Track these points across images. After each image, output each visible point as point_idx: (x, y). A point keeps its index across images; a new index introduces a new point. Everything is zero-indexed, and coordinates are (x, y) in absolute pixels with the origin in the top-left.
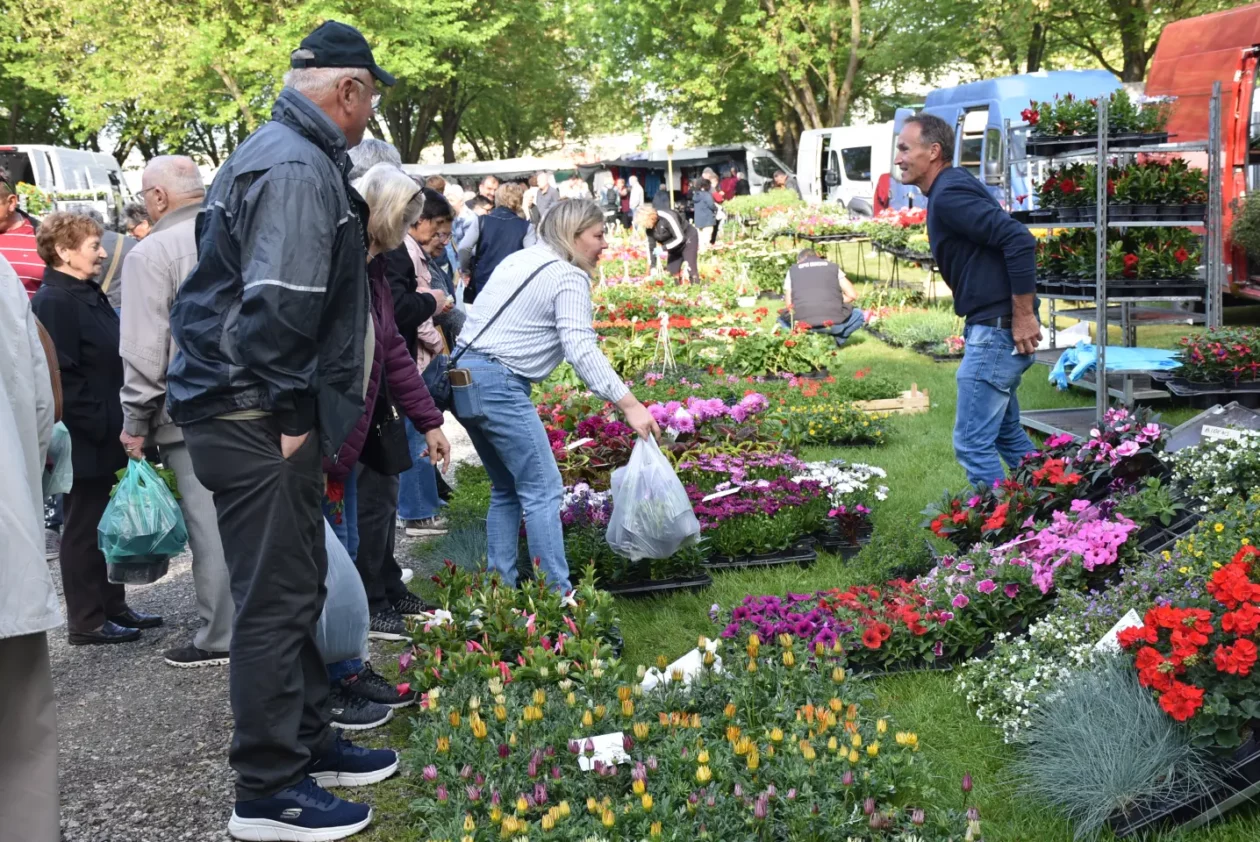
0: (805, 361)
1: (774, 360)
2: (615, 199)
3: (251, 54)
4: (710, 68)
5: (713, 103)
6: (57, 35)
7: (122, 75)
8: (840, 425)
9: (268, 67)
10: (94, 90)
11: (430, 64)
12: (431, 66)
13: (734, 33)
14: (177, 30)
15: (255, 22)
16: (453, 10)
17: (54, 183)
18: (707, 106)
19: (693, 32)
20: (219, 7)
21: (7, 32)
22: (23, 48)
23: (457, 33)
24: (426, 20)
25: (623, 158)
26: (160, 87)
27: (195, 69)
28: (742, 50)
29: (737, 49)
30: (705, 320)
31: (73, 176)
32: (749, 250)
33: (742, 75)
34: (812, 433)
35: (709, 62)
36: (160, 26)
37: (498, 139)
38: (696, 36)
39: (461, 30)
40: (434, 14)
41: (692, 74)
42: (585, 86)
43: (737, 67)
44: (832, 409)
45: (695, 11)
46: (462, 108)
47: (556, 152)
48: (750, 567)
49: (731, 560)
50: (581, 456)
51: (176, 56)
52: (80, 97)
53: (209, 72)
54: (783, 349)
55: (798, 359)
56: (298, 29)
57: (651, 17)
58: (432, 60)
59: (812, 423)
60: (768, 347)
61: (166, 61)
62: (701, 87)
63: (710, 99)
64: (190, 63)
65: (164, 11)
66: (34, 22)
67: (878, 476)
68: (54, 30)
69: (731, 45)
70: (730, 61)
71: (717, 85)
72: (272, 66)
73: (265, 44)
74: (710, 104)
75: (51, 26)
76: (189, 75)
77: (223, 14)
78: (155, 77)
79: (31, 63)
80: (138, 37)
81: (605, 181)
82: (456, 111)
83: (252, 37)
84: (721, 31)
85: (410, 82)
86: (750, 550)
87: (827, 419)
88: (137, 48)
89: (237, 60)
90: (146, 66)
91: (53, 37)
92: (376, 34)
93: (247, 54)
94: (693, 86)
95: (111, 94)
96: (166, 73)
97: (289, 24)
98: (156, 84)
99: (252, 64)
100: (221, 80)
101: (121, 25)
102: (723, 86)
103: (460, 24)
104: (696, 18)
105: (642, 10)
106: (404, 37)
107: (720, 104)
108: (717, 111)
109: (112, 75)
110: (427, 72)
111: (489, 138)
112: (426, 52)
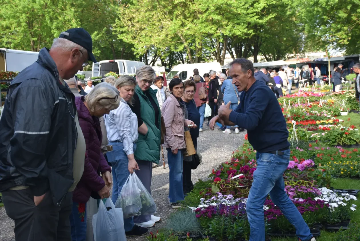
0: (353, 140)
1: (340, 139)
2: (309, 75)
3: (189, 29)
4: (346, 28)
5: (345, 41)
6: (133, 26)
7: (151, 37)
8: (354, 170)
9: (194, 33)
10: (142, 42)
11: (245, 31)
12: (246, 31)
13: (355, 16)
14: (167, 23)
15: (190, 19)
16: (255, 12)
17: (125, 71)
18: (343, 42)
19: (339, 16)
20: (180, 15)
21: (119, 25)
22: (123, 30)
23: (255, 20)
24: (246, 16)
25: (316, 60)
26: (161, 41)
27: (171, 35)
28: (357, 22)
29: (355, 22)
30: (322, 121)
31: (131, 69)
32: (350, 94)
33: (357, 31)
34: (342, 173)
35: (345, 26)
36: (162, 21)
37: (273, 54)
38: (340, 18)
39: (257, 19)
40: (248, 14)
41: (339, 30)
42: (304, 36)
43: (355, 28)
44: (351, 164)
45: (340, 9)
46: (261, 44)
47: (293, 58)
48: (290, 236)
49: (283, 233)
50: (235, 182)
51: (166, 31)
52: (138, 44)
53: (176, 36)
54: (344, 135)
55: (350, 139)
56: (203, 21)
57: (323, 12)
58: (246, 29)
59: (342, 169)
60: (338, 134)
61: (163, 32)
62: (341, 35)
63: (344, 39)
64: (169, 32)
65: (163, 17)
66: (127, 22)
67: (353, 199)
68: (132, 24)
69: (353, 20)
70: (353, 26)
71: (347, 34)
72: (195, 33)
73: (193, 26)
74: (344, 41)
75: (132, 23)
76: (169, 36)
77: (181, 17)
78: (160, 37)
79: (125, 34)
80: (155, 25)
81: (306, 68)
82: (259, 45)
83: (189, 24)
84: (350, 15)
85: (239, 37)
86: (291, 229)
87: (349, 167)
88: (155, 28)
89: (184, 31)
90: (157, 34)
91: (132, 26)
92: (229, 21)
93: (188, 29)
94: (338, 35)
95: (146, 43)
96: (162, 36)
97: (201, 19)
98: (159, 39)
99: (189, 32)
100: (180, 38)
101: (151, 22)
102: (350, 34)
103: (256, 17)
104: (340, 11)
105: (320, 10)
106: (238, 22)
107: (348, 40)
108: (347, 43)
109: (147, 37)
110: (245, 33)
111: (270, 54)
112: (244, 27)
